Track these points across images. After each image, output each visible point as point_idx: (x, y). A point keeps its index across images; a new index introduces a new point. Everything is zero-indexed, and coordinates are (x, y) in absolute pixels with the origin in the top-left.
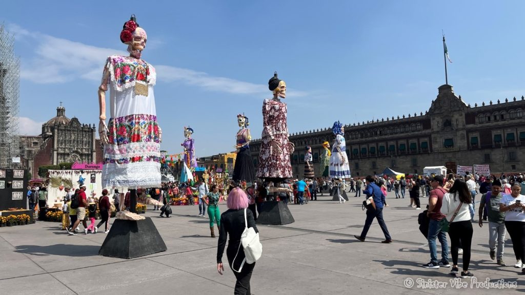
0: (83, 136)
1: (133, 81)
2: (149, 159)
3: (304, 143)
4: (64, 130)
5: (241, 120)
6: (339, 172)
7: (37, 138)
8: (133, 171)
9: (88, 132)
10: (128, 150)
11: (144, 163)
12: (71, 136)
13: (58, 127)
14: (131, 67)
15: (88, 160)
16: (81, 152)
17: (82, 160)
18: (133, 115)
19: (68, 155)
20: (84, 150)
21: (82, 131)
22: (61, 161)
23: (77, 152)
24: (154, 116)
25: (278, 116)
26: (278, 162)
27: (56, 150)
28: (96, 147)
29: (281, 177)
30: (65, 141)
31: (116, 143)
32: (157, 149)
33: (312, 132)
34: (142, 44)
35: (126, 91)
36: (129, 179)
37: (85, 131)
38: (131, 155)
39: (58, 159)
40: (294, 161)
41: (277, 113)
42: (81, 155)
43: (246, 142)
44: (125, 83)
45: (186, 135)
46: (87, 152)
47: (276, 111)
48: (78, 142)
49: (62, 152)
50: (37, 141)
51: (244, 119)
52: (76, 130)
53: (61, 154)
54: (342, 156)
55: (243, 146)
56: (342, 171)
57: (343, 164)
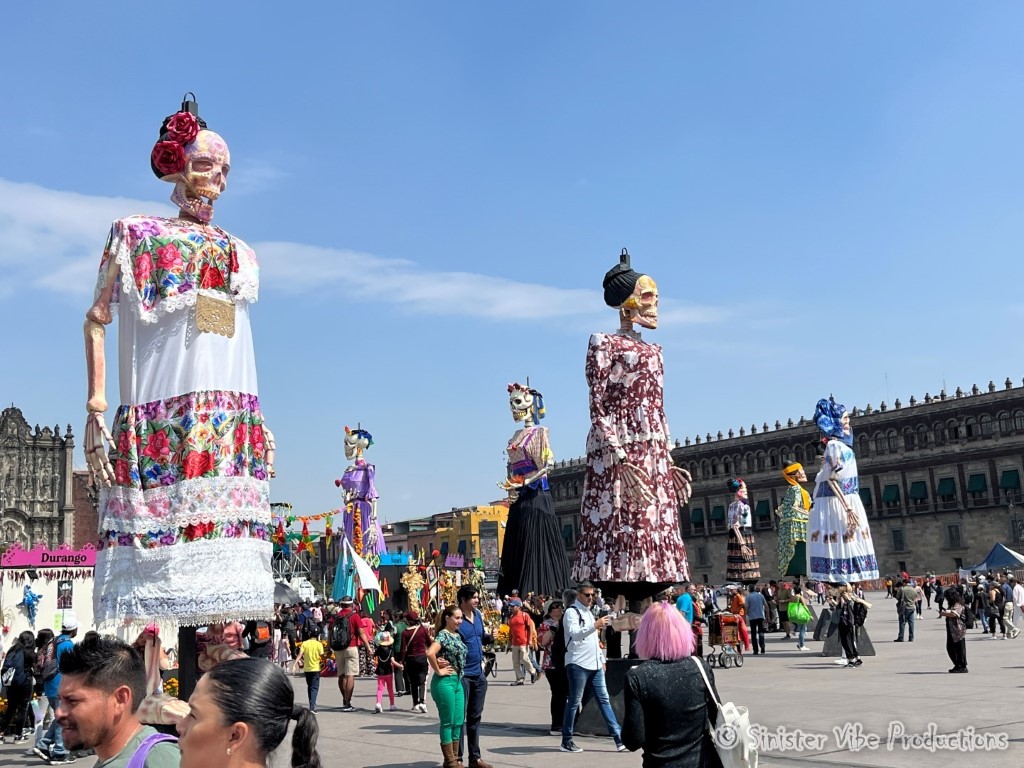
0: (35, 464)
1: (189, 291)
2: (237, 529)
3: (721, 468)
5: (519, 402)
6: (839, 562)
8: (188, 567)
9: (52, 449)
10: (176, 505)
11: (220, 543)
14: (184, 248)
15: (51, 536)
16: (29, 513)
17: (32, 537)
18: (187, 396)
20: (38, 506)
21: (34, 448)
23: (16, 513)
24: (250, 396)
25: (637, 384)
26: (640, 533)
28: (75, 498)
29: (653, 579)
31: (139, 483)
32: (259, 499)
34: (216, 180)
35: (168, 320)
36: (176, 594)
37: (43, 448)
38: (184, 518)
40: (693, 528)
41: (633, 377)
42: (30, 522)
43: (537, 469)
44: (164, 296)
45: (349, 453)
46: (46, 514)
47: (630, 371)
48: (19, 481)
51: (530, 397)
52: (16, 444)
54: (849, 511)
55: (527, 482)
56: (851, 557)
57: (851, 536)
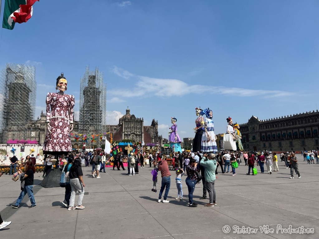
4: (128, 122)
5: (197, 112)
7: (116, 126)
9: (140, 122)
12: (131, 125)
13: (125, 120)
15: (140, 138)
19: (130, 135)
20: (138, 132)
22: (126, 138)
23: (134, 133)
27: (123, 133)
28: (144, 131)
30: (128, 127)
33: (281, 118)
37: (138, 122)
39: (124, 137)
41: (55, 103)
42: (136, 135)
43: (201, 126)
45: (172, 123)
46: (139, 134)
47: (55, 101)
48: (134, 128)
49: (127, 133)
50: (116, 128)
51: (200, 111)
52: (134, 121)
53: (126, 135)
54: (208, 135)
55: (199, 128)
56: (208, 146)
57: (209, 141)
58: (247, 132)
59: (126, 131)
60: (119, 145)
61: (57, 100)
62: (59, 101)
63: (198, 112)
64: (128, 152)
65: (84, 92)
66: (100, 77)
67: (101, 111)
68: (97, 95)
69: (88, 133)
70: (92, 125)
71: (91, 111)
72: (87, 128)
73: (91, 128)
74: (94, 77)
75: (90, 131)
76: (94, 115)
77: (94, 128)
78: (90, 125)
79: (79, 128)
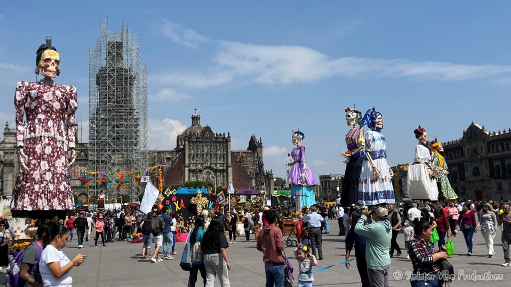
0: (216, 148)
4: (196, 142)
5: (349, 116)
6: (367, 194)
7: (171, 152)
9: (223, 142)
12: (203, 149)
13: (189, 138)
15: (223, 177)
16: (215, 168)
17: (217, 177)
19: (201, 171)
20: (218, 165)
21: (216, 142)
22: (193, 179)
27: (187, 167)
28: (232, 162)
30: (197, 155)
37: (219, 142)
39: (189, 177)
42: (216, 171)
43: (358, 148)
45: (294, 142)
48: (211, 155)
49: (194, 168)
50: (170, 157)
51: (355, 114)
52: (209, 141)
53: (193, 171)
54: (373, 168)
55: (353, 153)
56: (374, 191)
57: (376, 181)
58: (461, 159)
59: (193, 164)
60: (177, 194)
61: (37, 98)
62: (44, 101)
63: (351, 116)
64: (198, 209)
65: (98, 77)
66: (132, 44)
67: (137, 120)
68: (126, 84)
69: (110, 169)
70: (118, 151)
71: (114, 120)
72: (106, 157)
73: (116, 158)
74: (119, 45)
75: (113, 164)
76: (122, 129)
77: (123, 158)
78: (114, 151)
79: (90, 159)
